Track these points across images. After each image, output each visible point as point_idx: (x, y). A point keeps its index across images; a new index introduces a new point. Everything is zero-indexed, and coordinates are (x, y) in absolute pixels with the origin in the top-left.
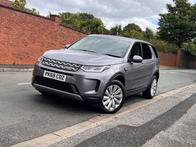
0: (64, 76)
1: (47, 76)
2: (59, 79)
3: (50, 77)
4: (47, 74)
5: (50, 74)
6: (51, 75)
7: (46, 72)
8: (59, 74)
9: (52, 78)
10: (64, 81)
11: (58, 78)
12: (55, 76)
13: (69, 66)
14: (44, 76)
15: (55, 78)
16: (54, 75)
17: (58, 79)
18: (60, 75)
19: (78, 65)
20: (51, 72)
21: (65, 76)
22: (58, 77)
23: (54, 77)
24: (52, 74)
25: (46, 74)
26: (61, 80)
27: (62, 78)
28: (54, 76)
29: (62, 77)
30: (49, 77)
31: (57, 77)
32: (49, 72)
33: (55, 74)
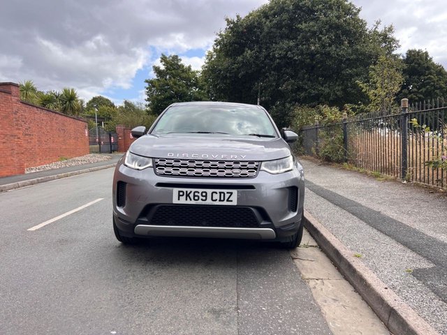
0: (231, 193)
1: (183, 201)
2: (220, 200)
3: (193, 202)
4: (183, 195)
5: (192, 195)
6: (194, 196)
7: (179, 192)
8: (218, 191)
9: (200, 202)
10: (235, 203)
11: (216, 200)
12: (206, 196)
13: (233, 168)
14: (175, 201)
15: (209, 202)
16: (204, 194)
17: (218, 203)
18: (220, 193)
19: (251, 162)
20: (193, 190)
21: (235, 192)
22: (216, 197)
23: (206, 200)
24: (196, 194)
25: (179, 196)
26: (225, 203)
27: (226, 199)
28: (204, 198)
29: (227, 196)
30: (189, 202)
31: (212, 199)
32: (189, 190)
33: (206, 193)
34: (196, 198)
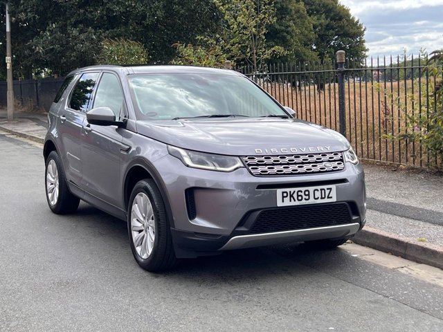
0: (331, 189)
1: (287, 203)
2: (322, 198)
3: (297, 203)
4: (286, 197)
5: (295, 196)
6: (298, 196)
7: (283, 193)
8: (319, 188)
9: (304, 202)
10: (334, 199)
11: (318, 198)
12: (309, 195)
13: (323, 162)
14: (280, 204)
15: (312, 201)
16: (307, 193)
17: (320, 201)
18: (321, 190)
20: (297, 189)
21: (333, 187)
22: (318, 194)
23: (309, 199)
24: (300, 193)
25: (283, 197)
26: (326, 200)
27: (327, 196)
28: (307, 197)
29: (327, 192)
30: (293, 203)
31: (314, 197)
32: (292, 190)
33: (308, 191)
34: (300, 198)
